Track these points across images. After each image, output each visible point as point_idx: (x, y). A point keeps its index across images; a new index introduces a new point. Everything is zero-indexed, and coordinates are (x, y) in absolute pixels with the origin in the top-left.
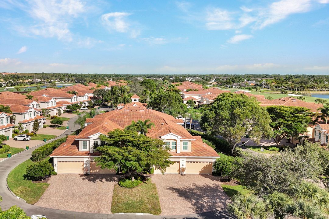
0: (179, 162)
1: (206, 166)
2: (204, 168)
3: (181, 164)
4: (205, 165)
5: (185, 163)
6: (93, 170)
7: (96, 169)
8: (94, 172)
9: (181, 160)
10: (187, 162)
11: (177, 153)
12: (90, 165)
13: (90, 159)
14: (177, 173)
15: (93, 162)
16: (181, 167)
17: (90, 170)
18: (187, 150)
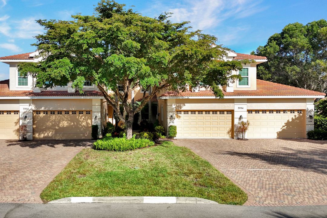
0: (232, 112)
1: (290, 120)
2: (288, 124)
3: (237, 115)
4: (290, 117)
5: (245, 115)
6: (41, 131)
7: (48, 129)
8: (42, 136)
9: (235, 107)
10: (250, 111)
11: (227, 91)
12: (33, 121)
13: (33, 107)
14: (228, 137)
15: (42, 115)
16: (236, 122)
17: (34, 131)
18: (247, 86)
